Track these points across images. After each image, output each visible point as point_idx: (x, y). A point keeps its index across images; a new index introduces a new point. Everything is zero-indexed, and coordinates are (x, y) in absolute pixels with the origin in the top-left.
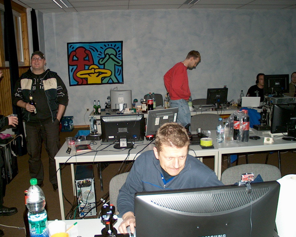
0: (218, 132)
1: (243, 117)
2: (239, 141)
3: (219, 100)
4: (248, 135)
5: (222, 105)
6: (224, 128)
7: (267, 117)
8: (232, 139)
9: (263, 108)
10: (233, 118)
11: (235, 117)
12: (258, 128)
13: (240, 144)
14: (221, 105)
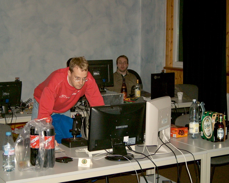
0: (5, 154)
1: (44, 128)
2: (39, 167)
3: (7, 101)
4: (52, 156)
5: (13, 108)
6: (14, 148)
7: (83, 124)
8: (29, 164)
9: (76, 110)
10: (29, 130)
11: (31, 130)
12: (69, 144)
13: (41, 172)
14: (11, 108)
